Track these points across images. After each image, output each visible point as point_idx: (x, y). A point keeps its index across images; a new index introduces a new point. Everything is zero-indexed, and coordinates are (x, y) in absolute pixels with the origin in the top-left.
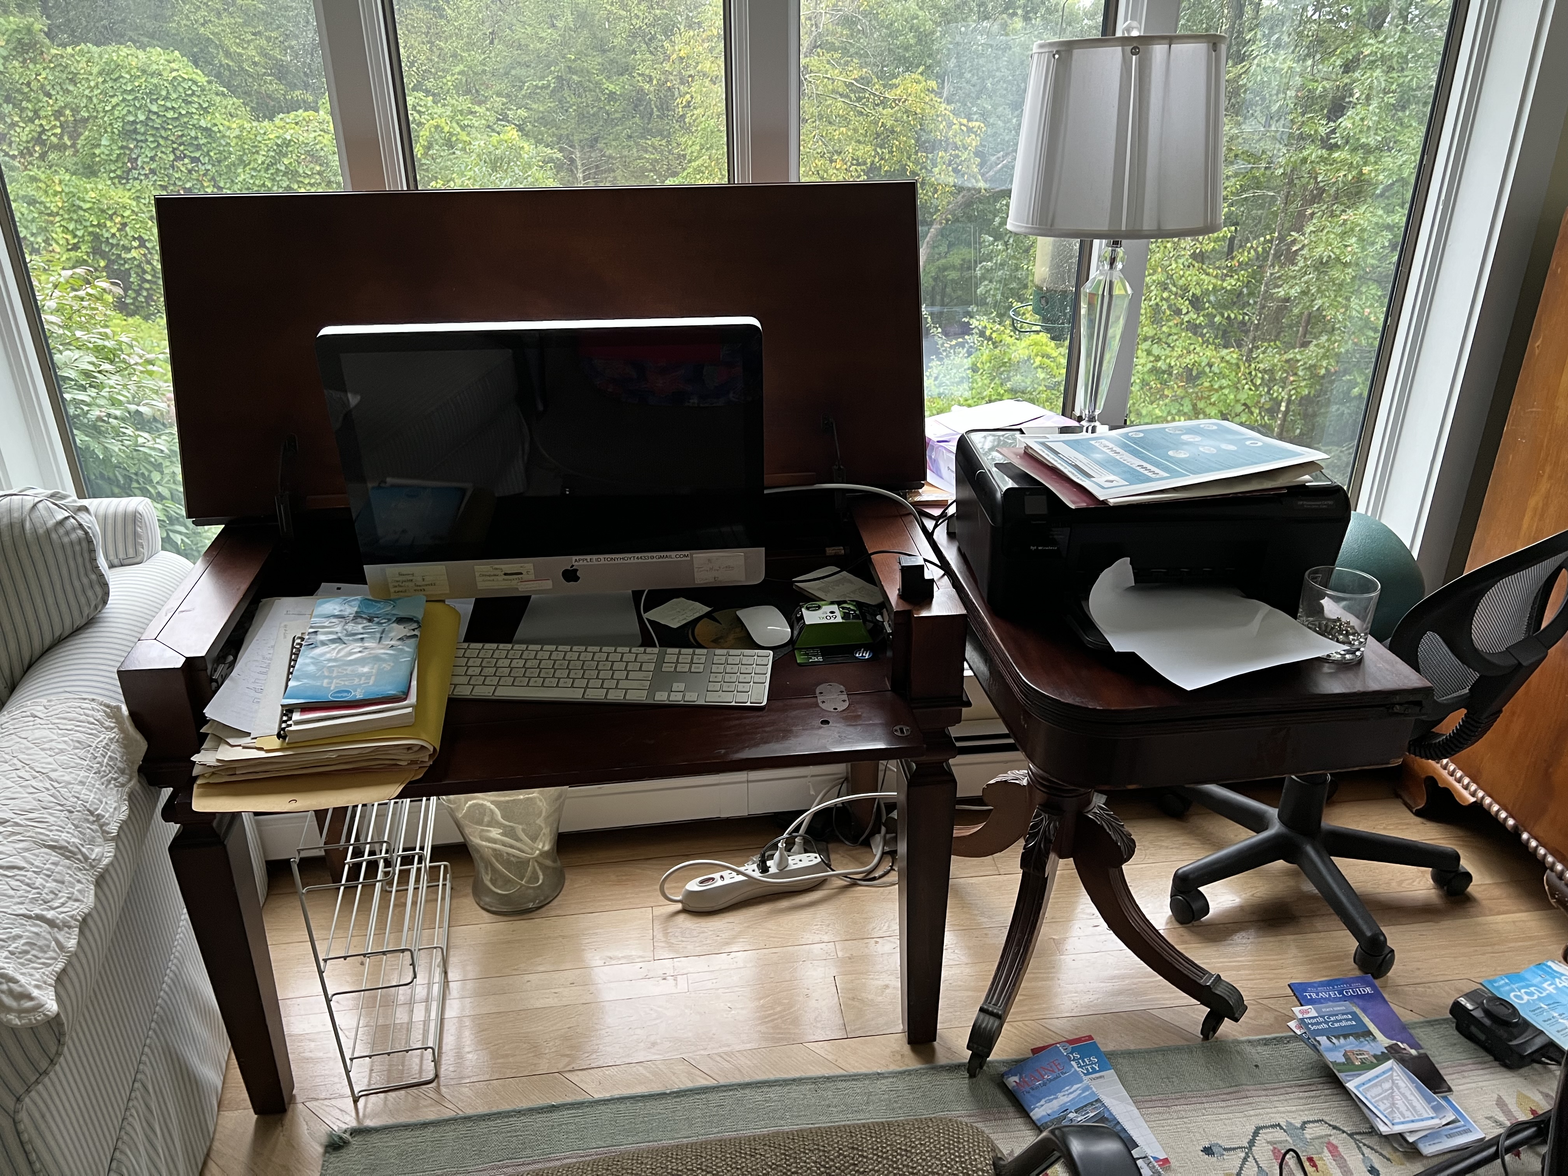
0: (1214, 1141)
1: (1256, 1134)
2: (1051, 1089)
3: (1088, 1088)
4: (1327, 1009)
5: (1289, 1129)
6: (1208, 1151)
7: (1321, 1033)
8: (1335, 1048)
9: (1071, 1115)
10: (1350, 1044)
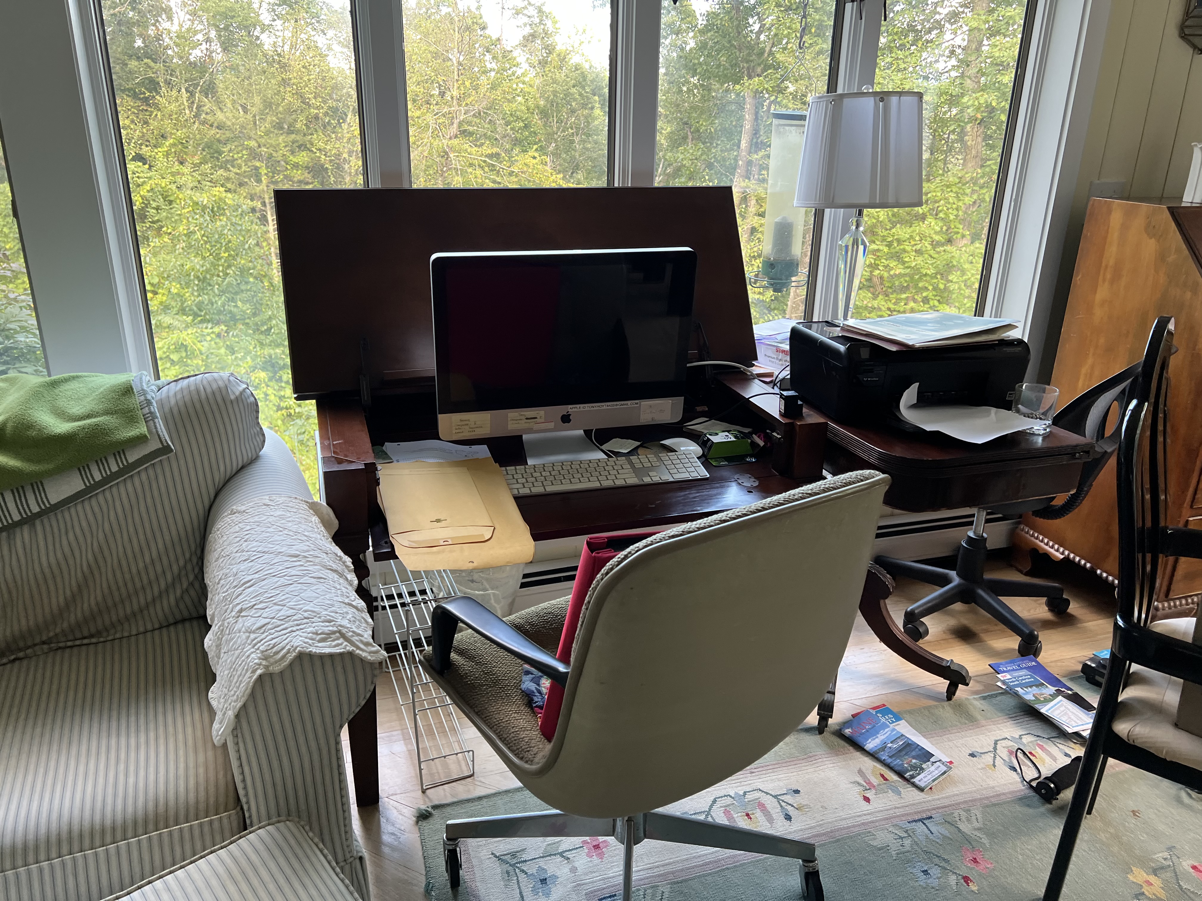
0: (974, 750)
1: (996, 743)
2: (874, 732)
3: (894, 730)
4: (1016, 674)
5: (1013, 739)
6: (972, 755)
7: (1017, 686)
8: (1027, 693)
9: (889, 745)
10: (1035, 690)
